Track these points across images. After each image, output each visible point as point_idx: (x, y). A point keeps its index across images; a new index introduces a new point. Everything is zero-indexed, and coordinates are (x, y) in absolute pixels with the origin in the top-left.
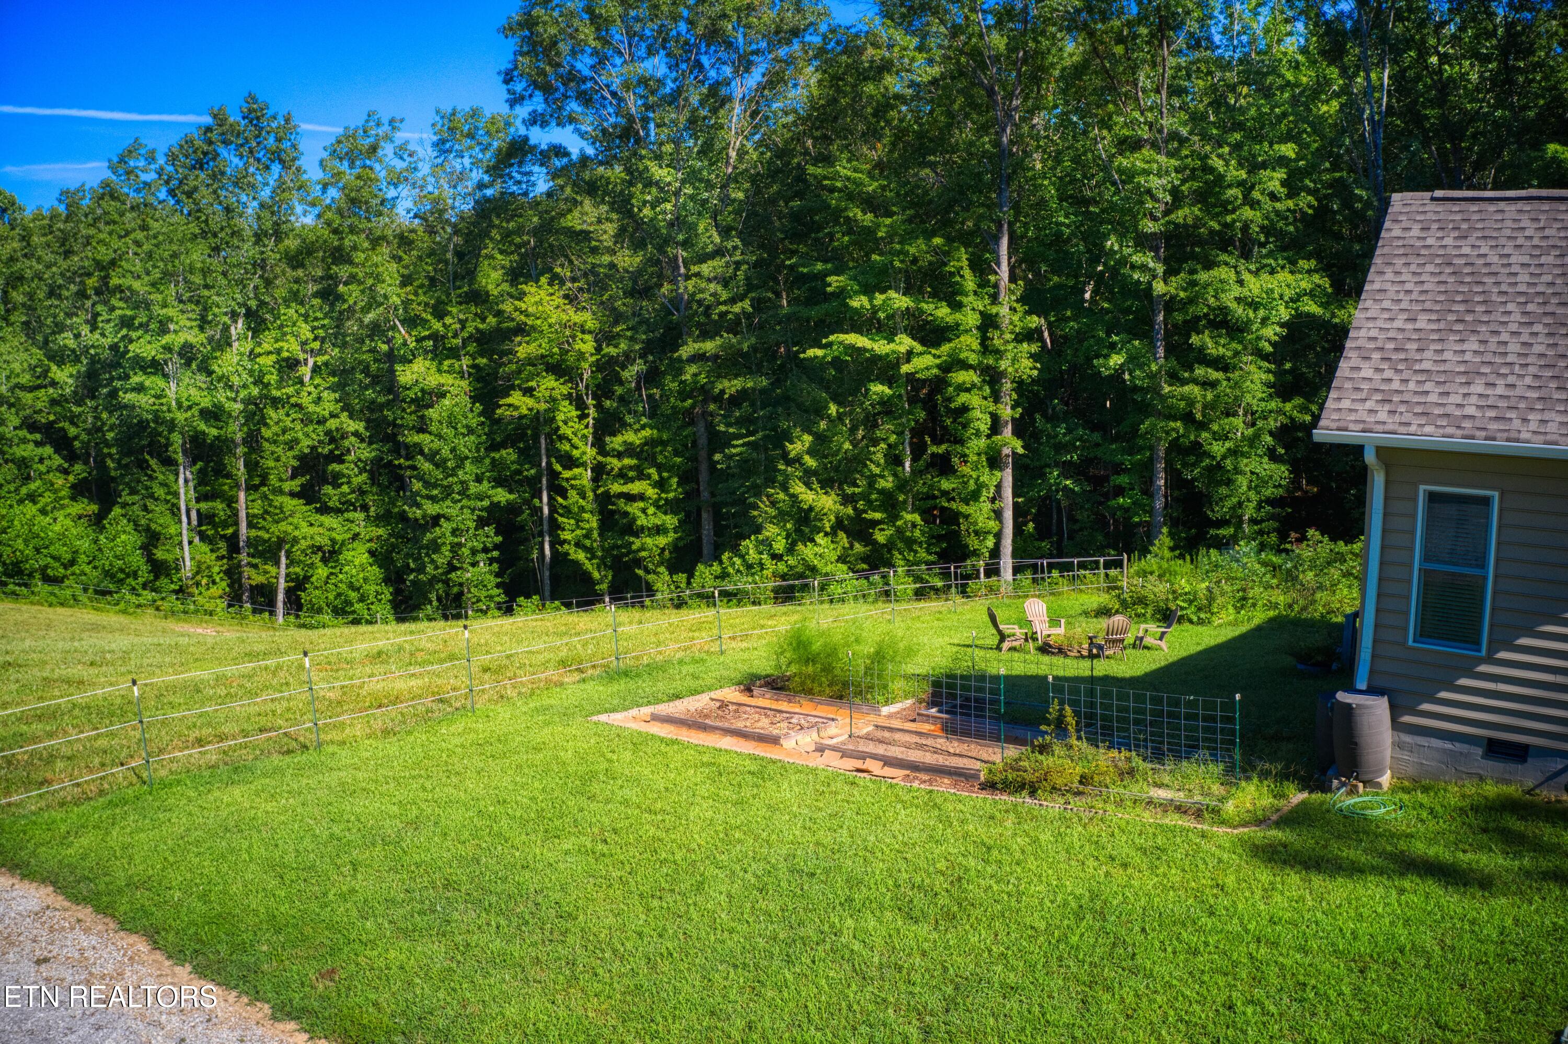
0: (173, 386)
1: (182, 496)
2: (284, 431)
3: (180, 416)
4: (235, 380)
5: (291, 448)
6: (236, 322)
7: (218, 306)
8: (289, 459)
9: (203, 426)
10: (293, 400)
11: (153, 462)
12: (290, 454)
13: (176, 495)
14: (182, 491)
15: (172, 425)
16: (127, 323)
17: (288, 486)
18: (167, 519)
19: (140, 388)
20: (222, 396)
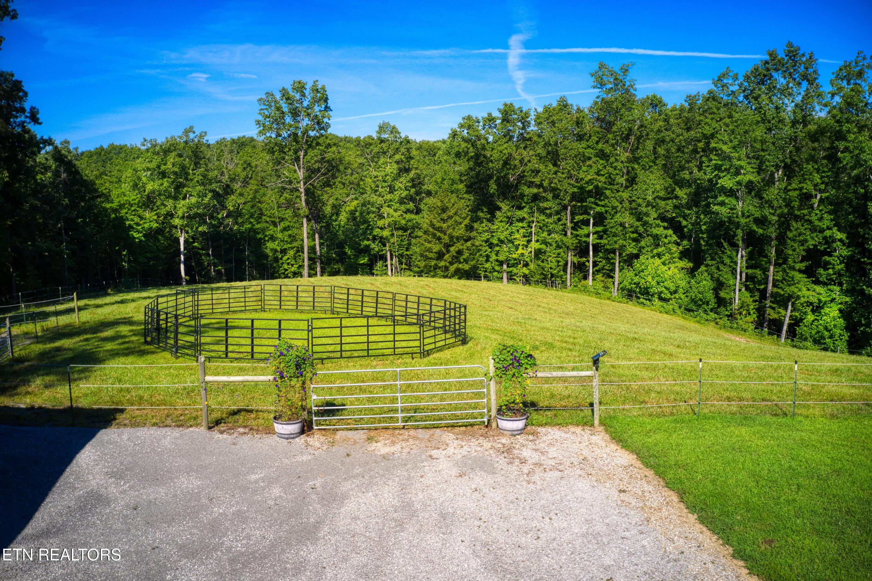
0: (740, 204)
1: (739, 265)
2: (800, 234)
3: (743, 221)
4: (775, 203)
5: (803, 245)
6: (778, 171)
7: (769, 161)
8: (801, 251)
9: (755, 228)
10: (806, 217)
11: (725, 244)
12: (802, 248)
13: (736, 263)
14: (739, 262)
15: (738, 225)
16: (718, 168)
17: (798, 266)
18: (730, 276)
19: (722, 204)
20: (767, 212)
